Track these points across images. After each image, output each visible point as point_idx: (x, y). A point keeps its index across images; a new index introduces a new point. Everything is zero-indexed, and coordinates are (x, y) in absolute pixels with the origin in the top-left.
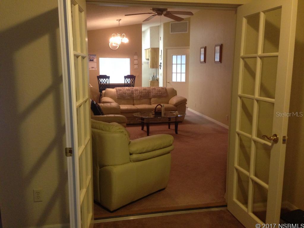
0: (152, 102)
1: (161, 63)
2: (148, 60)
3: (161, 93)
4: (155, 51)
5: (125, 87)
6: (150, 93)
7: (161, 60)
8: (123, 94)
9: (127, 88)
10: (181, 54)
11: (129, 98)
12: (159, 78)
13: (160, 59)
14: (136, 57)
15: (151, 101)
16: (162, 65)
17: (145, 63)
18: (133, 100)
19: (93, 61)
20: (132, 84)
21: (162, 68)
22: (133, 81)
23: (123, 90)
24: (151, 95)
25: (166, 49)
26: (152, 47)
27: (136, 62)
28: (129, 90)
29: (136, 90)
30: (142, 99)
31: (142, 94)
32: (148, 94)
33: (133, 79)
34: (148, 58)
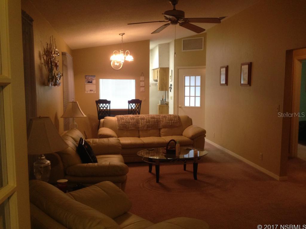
0: (162, 134)
1: (171, 85)
2: (156, 81)
3: (173, 122)
4: (164, 71)
5: (128, 115)
6: (159, 123)
7: (171, 82)
8: (126, 123)
9: (131, 116)
10: (195, 75)
11: (133, 128)
12: (168, 102)
13: (170, 80)
14: (142, 78)
15: (161, 132)
16: (173, 87)
17: (153, 84)
18: (139, 131)
19: (91, 82)
20: (137, 110)
21: (173, 90)
22: (139, 107)
23: (126, 118)
24: (161, 125)
25: (177, 68)
26: (161, 67)
27: (142, 84)
28: (133, 118)
29: (143, 119)
30: (149, 130)
31: (149, 124)
32: (157, 123)
33: (139, 104)
34: (156, 79)
